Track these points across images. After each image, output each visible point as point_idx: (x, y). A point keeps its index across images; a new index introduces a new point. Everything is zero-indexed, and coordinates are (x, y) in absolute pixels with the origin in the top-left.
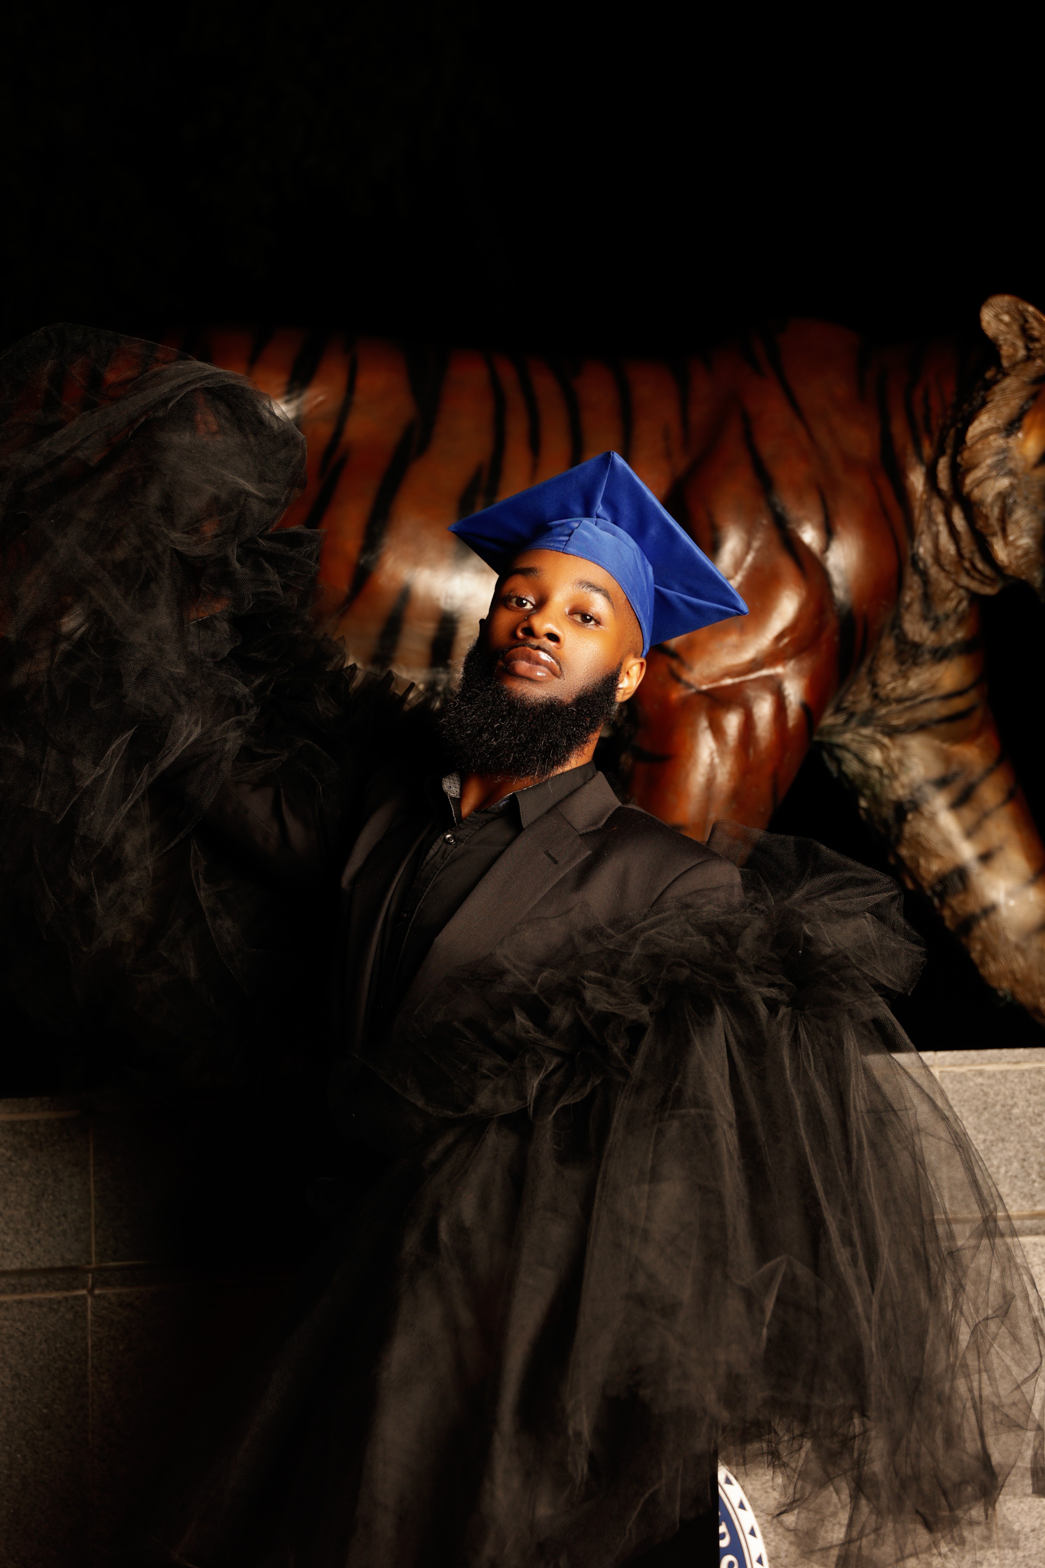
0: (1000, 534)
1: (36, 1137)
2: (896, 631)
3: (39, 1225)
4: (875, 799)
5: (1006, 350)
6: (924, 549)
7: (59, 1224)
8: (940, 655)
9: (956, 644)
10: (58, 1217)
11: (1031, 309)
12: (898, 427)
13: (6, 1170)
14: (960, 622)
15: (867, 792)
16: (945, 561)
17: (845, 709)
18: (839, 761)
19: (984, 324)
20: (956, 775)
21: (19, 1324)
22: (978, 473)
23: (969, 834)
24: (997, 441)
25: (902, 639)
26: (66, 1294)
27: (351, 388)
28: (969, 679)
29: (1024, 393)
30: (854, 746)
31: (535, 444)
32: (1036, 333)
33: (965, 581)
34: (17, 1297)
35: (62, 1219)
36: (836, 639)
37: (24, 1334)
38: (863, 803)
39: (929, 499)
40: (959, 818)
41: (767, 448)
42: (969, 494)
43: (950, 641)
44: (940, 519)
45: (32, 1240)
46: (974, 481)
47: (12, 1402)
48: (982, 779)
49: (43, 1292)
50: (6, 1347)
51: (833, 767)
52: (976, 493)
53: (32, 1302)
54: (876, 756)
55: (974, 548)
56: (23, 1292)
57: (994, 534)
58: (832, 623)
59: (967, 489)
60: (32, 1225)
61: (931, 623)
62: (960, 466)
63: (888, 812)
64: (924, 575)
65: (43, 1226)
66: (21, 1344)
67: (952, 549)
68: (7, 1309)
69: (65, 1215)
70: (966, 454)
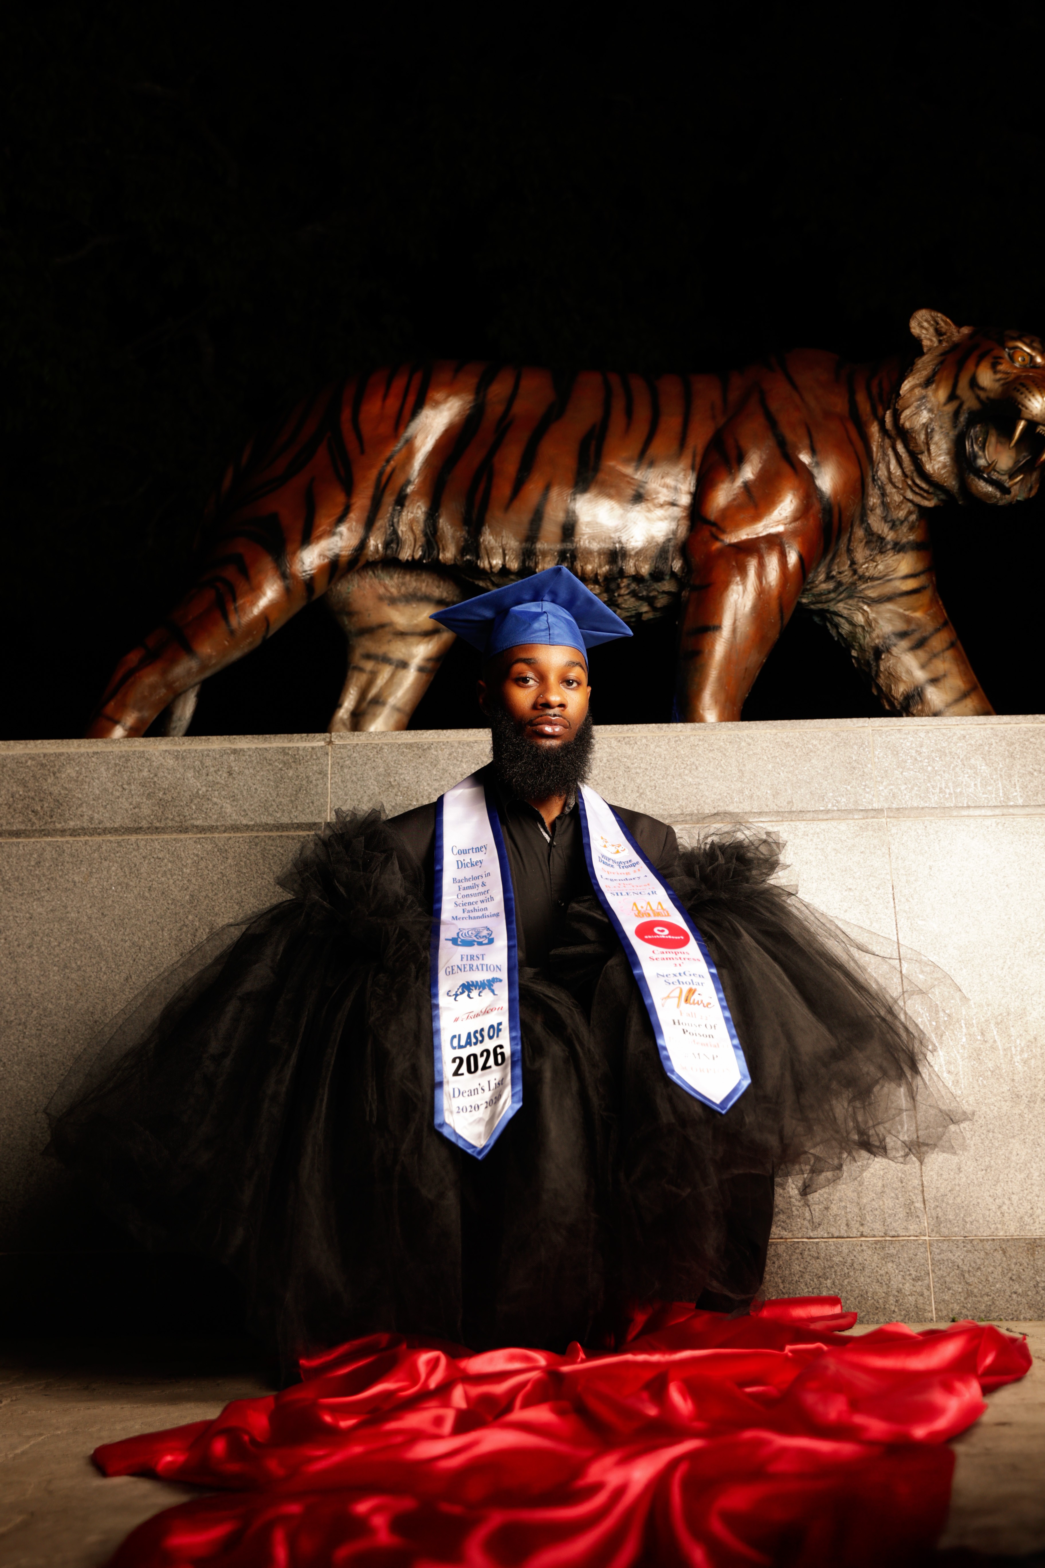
0: (926, 453)
1: (297, 757)
2: (864, 525)
3: (297, 807)
4: (862, 649)
5: (926, 343)
6: (882, 473)
7: (309, 807)
8: (899, 548)
9: (908, 543)
10: (308, 803)
11: (939, 315)
12: (861, 398)
13: (279, 775)
14: (911, 528)
15: (856, 645)
16: (895, 480)
17: (833, 577)
18: (837, 626)
19: (913, 330)
20: (914, 631)
21: (279, 849)
22: (907, 412)
23: (923, 667)
24: (918, 391)
25: (869, 532)
26: (308, 833)
27: (516, 386)
28: (920, 567)
29: (935, 362)
30: (845, 612)
31: (629, 413)
32: (943, 330)
33: (910, 495)
34: (279, 834)
35: (311, 804)
36: (820, 516)
37: (282, 854)
38: (854, 653)
39: (883, 441)
40: (916, 657)
41: (774, 406)
42: (903, 425)
43: (904, 540)
44: (890, 452)
45: (292, 816)
46: (906, 417)
47: (274, 892)
48: (932, 635)
49: (295, 831)
50: (272, 861)
51: (833, 632)
52: (907, 425)
53: (288, 837)
54: (860, 619)
55: (912, 468)
56: (283, 831)
57: (922, 453)
58: (817, 507)
59: (902, 421)
60: (293, 807)
61: (890, 524)
62: (898, 410)
63: (870, 656)
64: (882, 489)
65: (299, 808)
66: (280, 860)
67: (899, 472)
68: (273, 840)
69: (312, 803)
70: (901, 402)
